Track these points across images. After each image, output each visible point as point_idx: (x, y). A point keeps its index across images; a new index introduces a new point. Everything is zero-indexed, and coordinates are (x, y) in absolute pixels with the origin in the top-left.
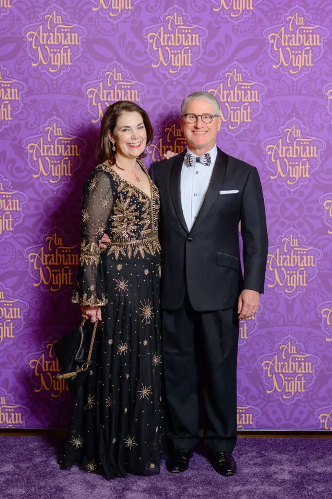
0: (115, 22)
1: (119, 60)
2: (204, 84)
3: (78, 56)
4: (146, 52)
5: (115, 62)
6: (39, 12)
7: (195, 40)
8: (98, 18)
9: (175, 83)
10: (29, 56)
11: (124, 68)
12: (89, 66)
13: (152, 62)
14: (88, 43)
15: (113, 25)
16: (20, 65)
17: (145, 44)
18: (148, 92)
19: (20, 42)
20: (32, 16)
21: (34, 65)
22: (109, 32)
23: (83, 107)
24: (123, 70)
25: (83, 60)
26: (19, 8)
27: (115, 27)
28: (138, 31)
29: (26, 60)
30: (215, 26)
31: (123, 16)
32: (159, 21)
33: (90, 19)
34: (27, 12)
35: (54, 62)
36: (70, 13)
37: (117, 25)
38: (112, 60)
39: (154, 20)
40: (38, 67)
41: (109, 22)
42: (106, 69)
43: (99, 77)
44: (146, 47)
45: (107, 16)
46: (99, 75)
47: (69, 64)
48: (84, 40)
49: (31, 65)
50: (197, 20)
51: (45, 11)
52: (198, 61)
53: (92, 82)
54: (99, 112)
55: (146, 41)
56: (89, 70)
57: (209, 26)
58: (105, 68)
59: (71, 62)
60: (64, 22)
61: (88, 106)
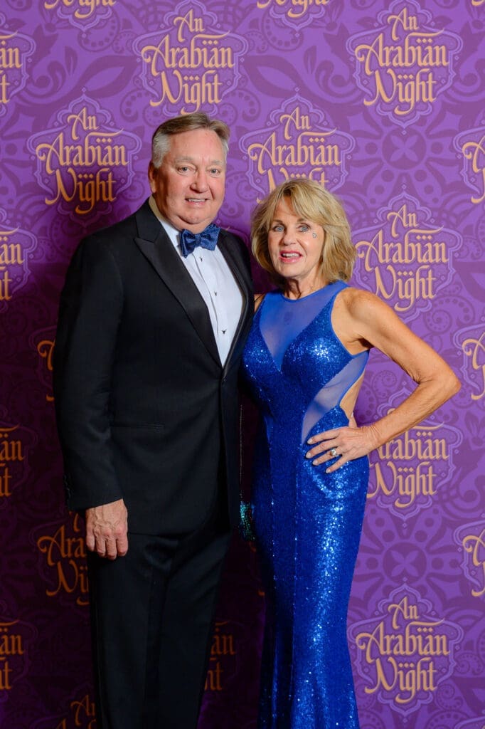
0: (297, 28)
1: (305, 92)
2: (457, 133)
3: (233, 88)
4: (353, 80)
5: (297, 96)
6: (164, 13)
7: (440, 57)
8: (268, 21)
9: (404, 133)
10: (144, 89)
11: (314, 108)
12: (252, 104)
13: (363, 95)
14: (249, 65)
15: (293, 31)
16: (129, 104)
17: (351, 64)
18: (357, 149)
19: (131, 65)
20: (151, 18)
21: (153, 104)
22: (287, 44)
23: (242, 177)
24: (311, 110)
25: (241, 95)
26: (129, 7)
27: (297, 35)
28: (339, 43)
29: (140, 95)
30: (475, 31)
31: (312, 16)
32: (376, 25)
33: (253, 24)
34: (143, 13)
35: (190, 99)
36: (218, 13)
37: (300, 31)
38: (292, 93)
39: (367, 23)
40: (161, 107)
41: (286, 27)
42: (283, 110)
43: (269, 124)
44: (353, 70)
45: (283, 16)
46: (268, 119)
47: (217, 101)
48: (242, 60)
49: (149, 105)
50: (442, 22)
51: (173, 11)
52: (445, 93)
53: (256, 133)
54: (269, 185)
55: (352, 59)
56: (252, 111)
57: (465, 32)
58: (280, 108)
59: (219, 97)
60: (208, 28)
61: (249, 174)
